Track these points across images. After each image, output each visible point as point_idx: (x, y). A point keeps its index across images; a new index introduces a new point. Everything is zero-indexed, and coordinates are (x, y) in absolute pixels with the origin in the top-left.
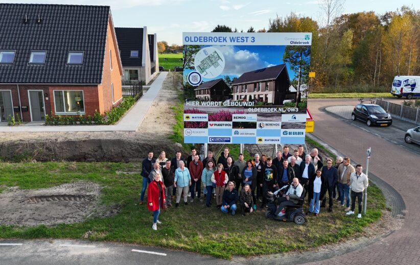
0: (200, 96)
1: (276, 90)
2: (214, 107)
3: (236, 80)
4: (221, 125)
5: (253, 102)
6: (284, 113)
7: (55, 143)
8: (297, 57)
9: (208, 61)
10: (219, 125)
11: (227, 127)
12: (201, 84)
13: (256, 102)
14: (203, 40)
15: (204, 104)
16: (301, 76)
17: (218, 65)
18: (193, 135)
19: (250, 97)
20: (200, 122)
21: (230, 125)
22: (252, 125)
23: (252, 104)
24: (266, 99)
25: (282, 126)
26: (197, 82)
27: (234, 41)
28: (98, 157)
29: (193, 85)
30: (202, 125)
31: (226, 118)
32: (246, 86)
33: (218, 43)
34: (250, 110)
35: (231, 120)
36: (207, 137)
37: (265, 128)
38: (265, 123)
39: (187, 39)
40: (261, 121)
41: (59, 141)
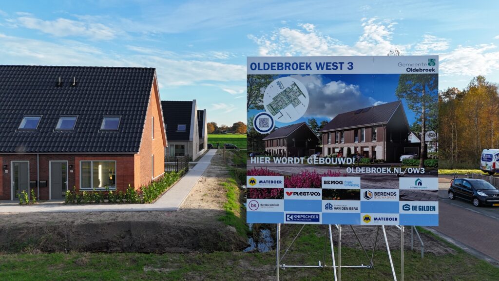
0: (271, 148)
1: (388, 140)
2: (294, 164)
3: (326, 125)
4: (304, 194)
5: (354, 159)
6: (403, 176)
7: (70, 226)
8: (419, 90)
9: (285, 98)
10: (301, 194)
11: (314, 198)
12: (274, 130)
13: (359, 157)
14: (276, 68)
15: (277, 160)
16: (425, 119)
17: (299, 102)
18: (260, 209)
19: (349, 150)
20: (271, 189)
21: (318, 194)
22: (353, 195)
23: (352, 161)
24: (374, 153)
25: (400, 196)
26: (267, 129)
27: (322, 69)
28: (125, 246)
29: (262, 133)
30: (275, 194)
31: (312, 183)
32: (342, 134)
33: (298, 72)
34: (349, 170)
35: (320, 186)
36: (283, 213)
37: (375, 199)
38: (373, 191)
39: (254, 67)
40: (368, 187)
41: (75, 224)
